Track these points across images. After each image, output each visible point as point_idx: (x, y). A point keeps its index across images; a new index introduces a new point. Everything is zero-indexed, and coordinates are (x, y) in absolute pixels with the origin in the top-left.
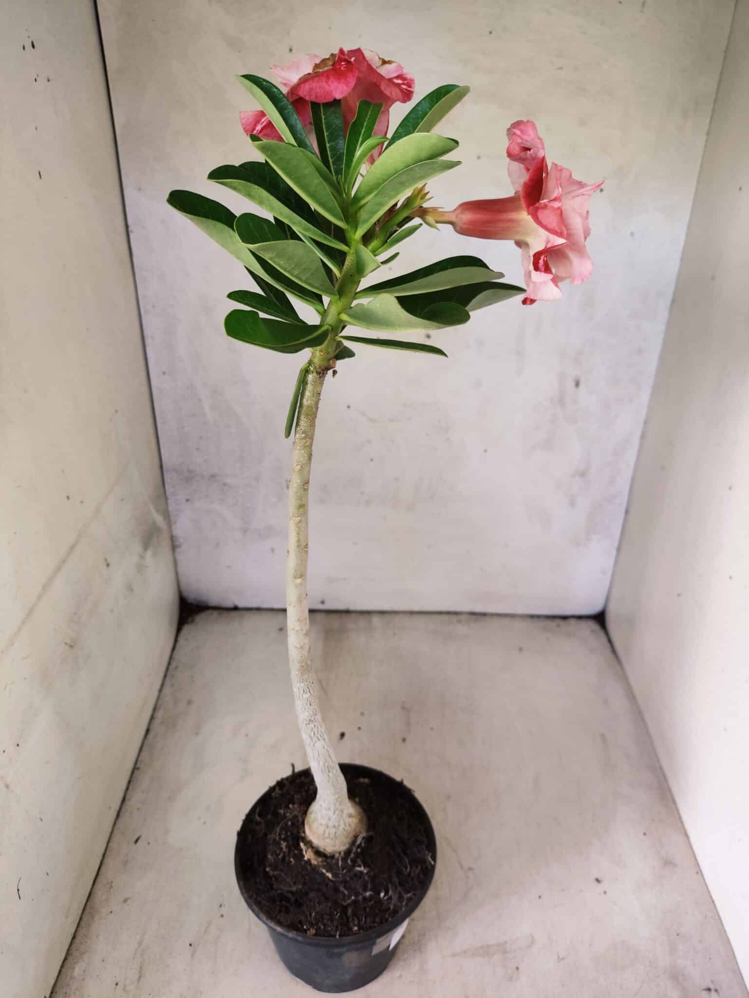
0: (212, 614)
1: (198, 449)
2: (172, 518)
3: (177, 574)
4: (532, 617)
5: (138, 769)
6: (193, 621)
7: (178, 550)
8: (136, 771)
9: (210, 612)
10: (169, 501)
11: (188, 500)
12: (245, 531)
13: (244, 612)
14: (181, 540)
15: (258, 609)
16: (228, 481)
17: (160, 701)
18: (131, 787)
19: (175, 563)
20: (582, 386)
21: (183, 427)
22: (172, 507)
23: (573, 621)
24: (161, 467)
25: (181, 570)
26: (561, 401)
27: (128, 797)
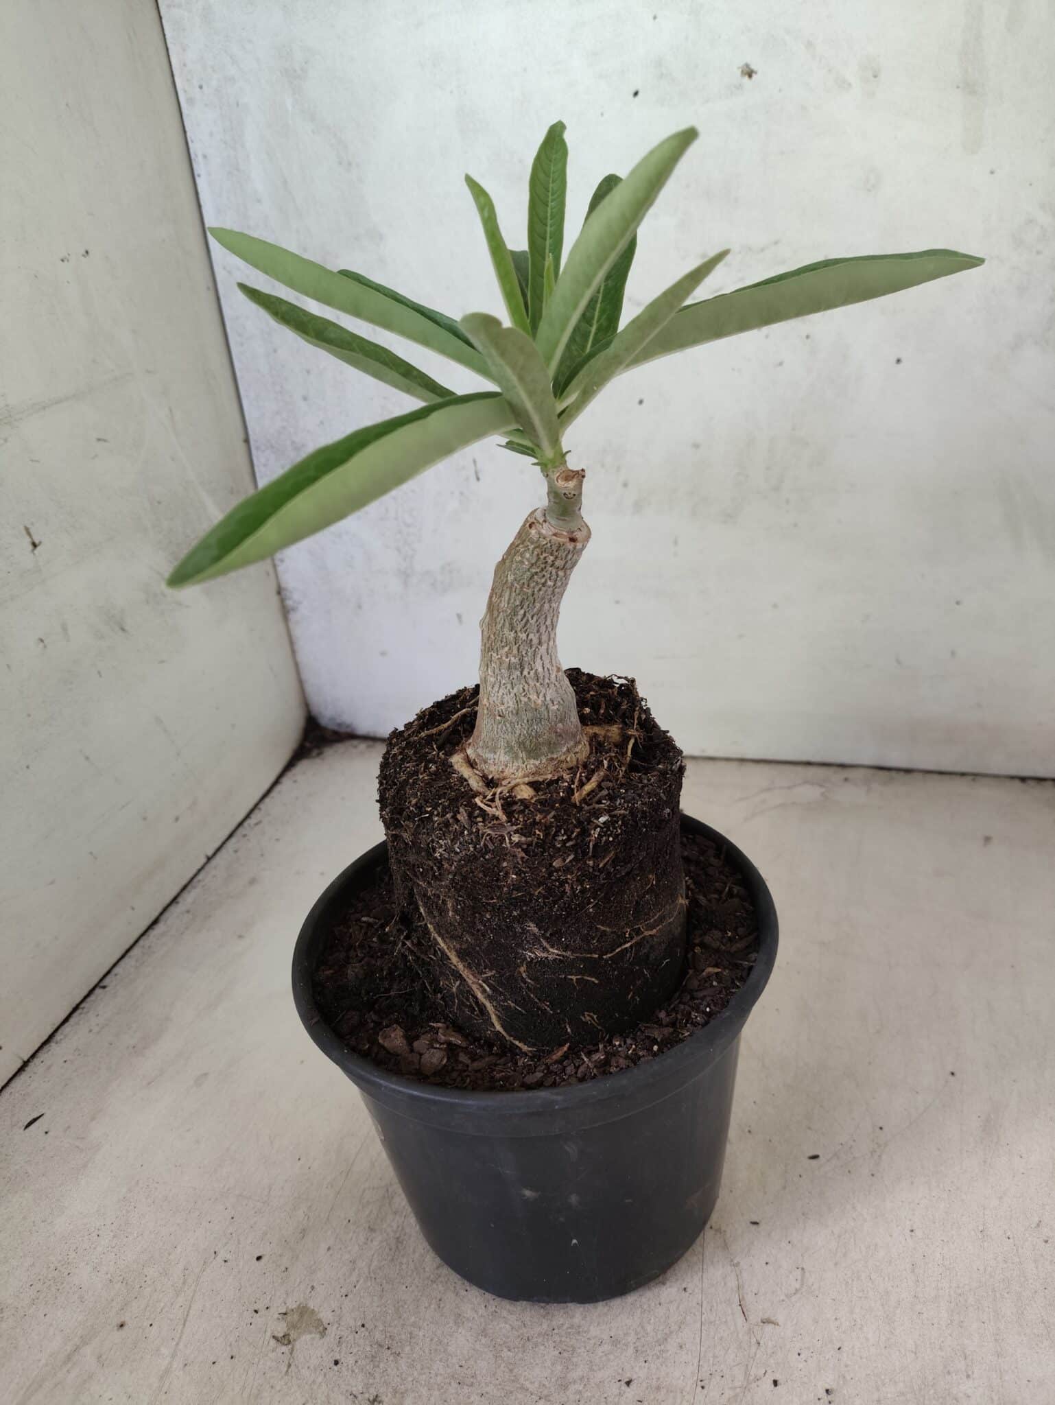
0: (355, 747)
5: (104, 987)
6: (319, 754)
7: (293, 617)
8: (98, 991)
12: (405, 575)
14: (296, 596)
17: (200, 877)
18: (72, 1021)
19: (291, 643)
24: (247, 442)
25: (302, 657)
27: (58, 1037)
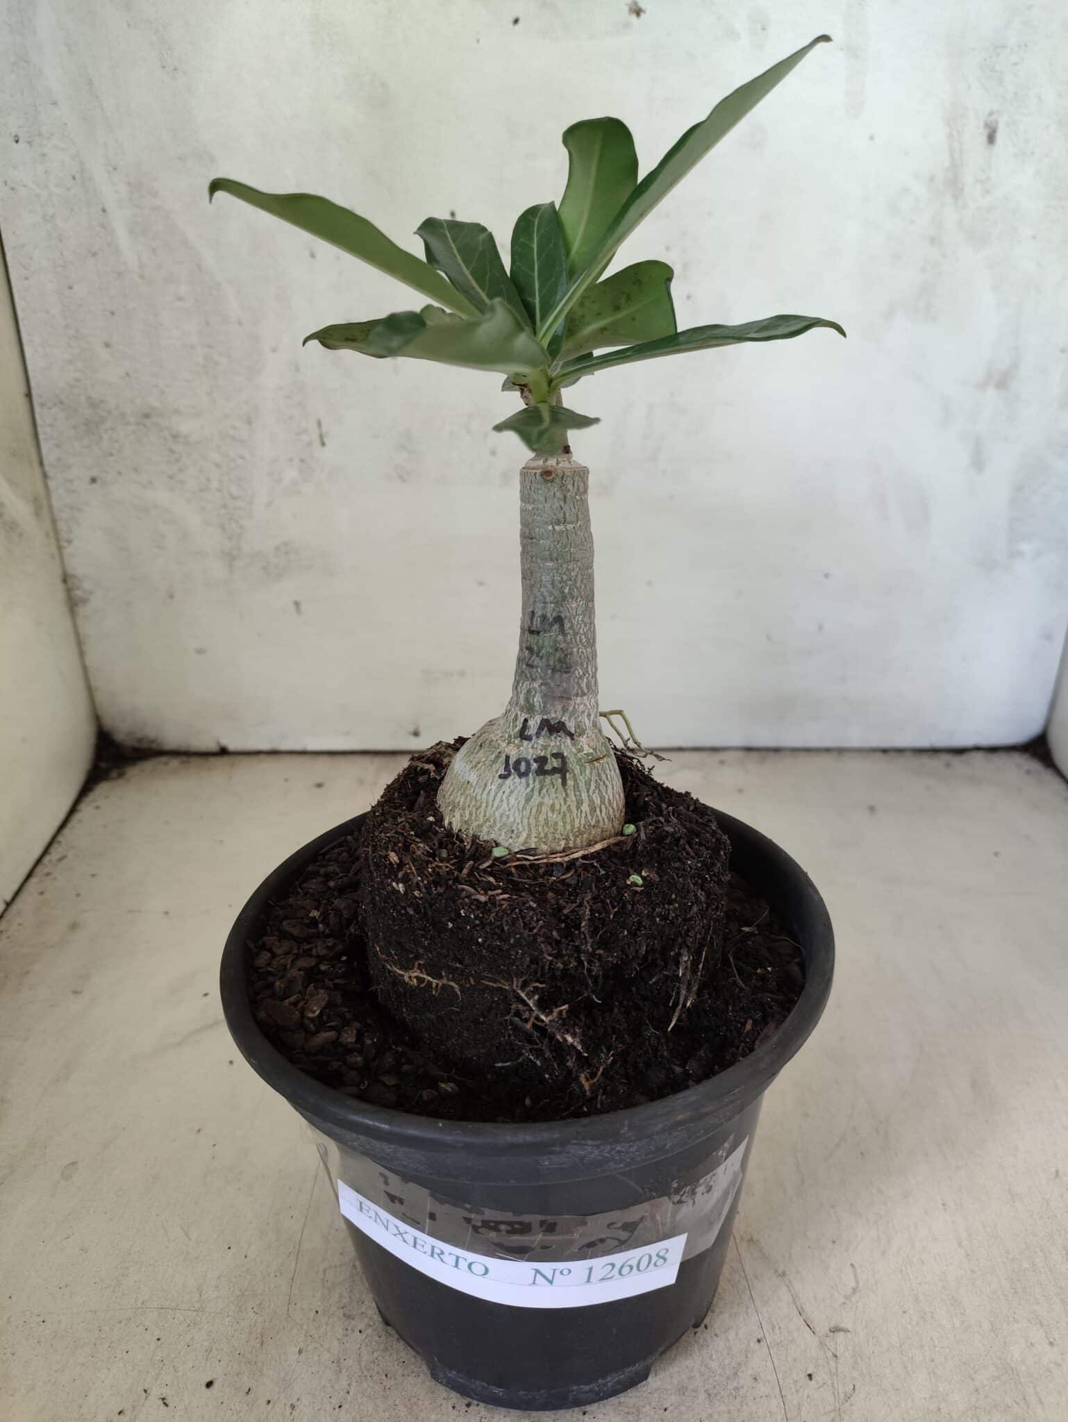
0: (166, 764)
1: (107, 345)
2: (62, 526)
3: (85, 669)
4: (885, 751)
6: (121, 775)
7: (82, 611)
9: (164, 759)
10: (51, 484)
11: (93, 480)
12: (230, 558)
13: (241, 757)
14: (87, 585)
15: (274, 753)
16: (184, 427)
19: (80, 643)
20: (1000, 137)
21: (71, 288)
22: (60, 497)
23: (978, 757)
24: (29, 395)
25: (93, 658)
26: (952, 183)
